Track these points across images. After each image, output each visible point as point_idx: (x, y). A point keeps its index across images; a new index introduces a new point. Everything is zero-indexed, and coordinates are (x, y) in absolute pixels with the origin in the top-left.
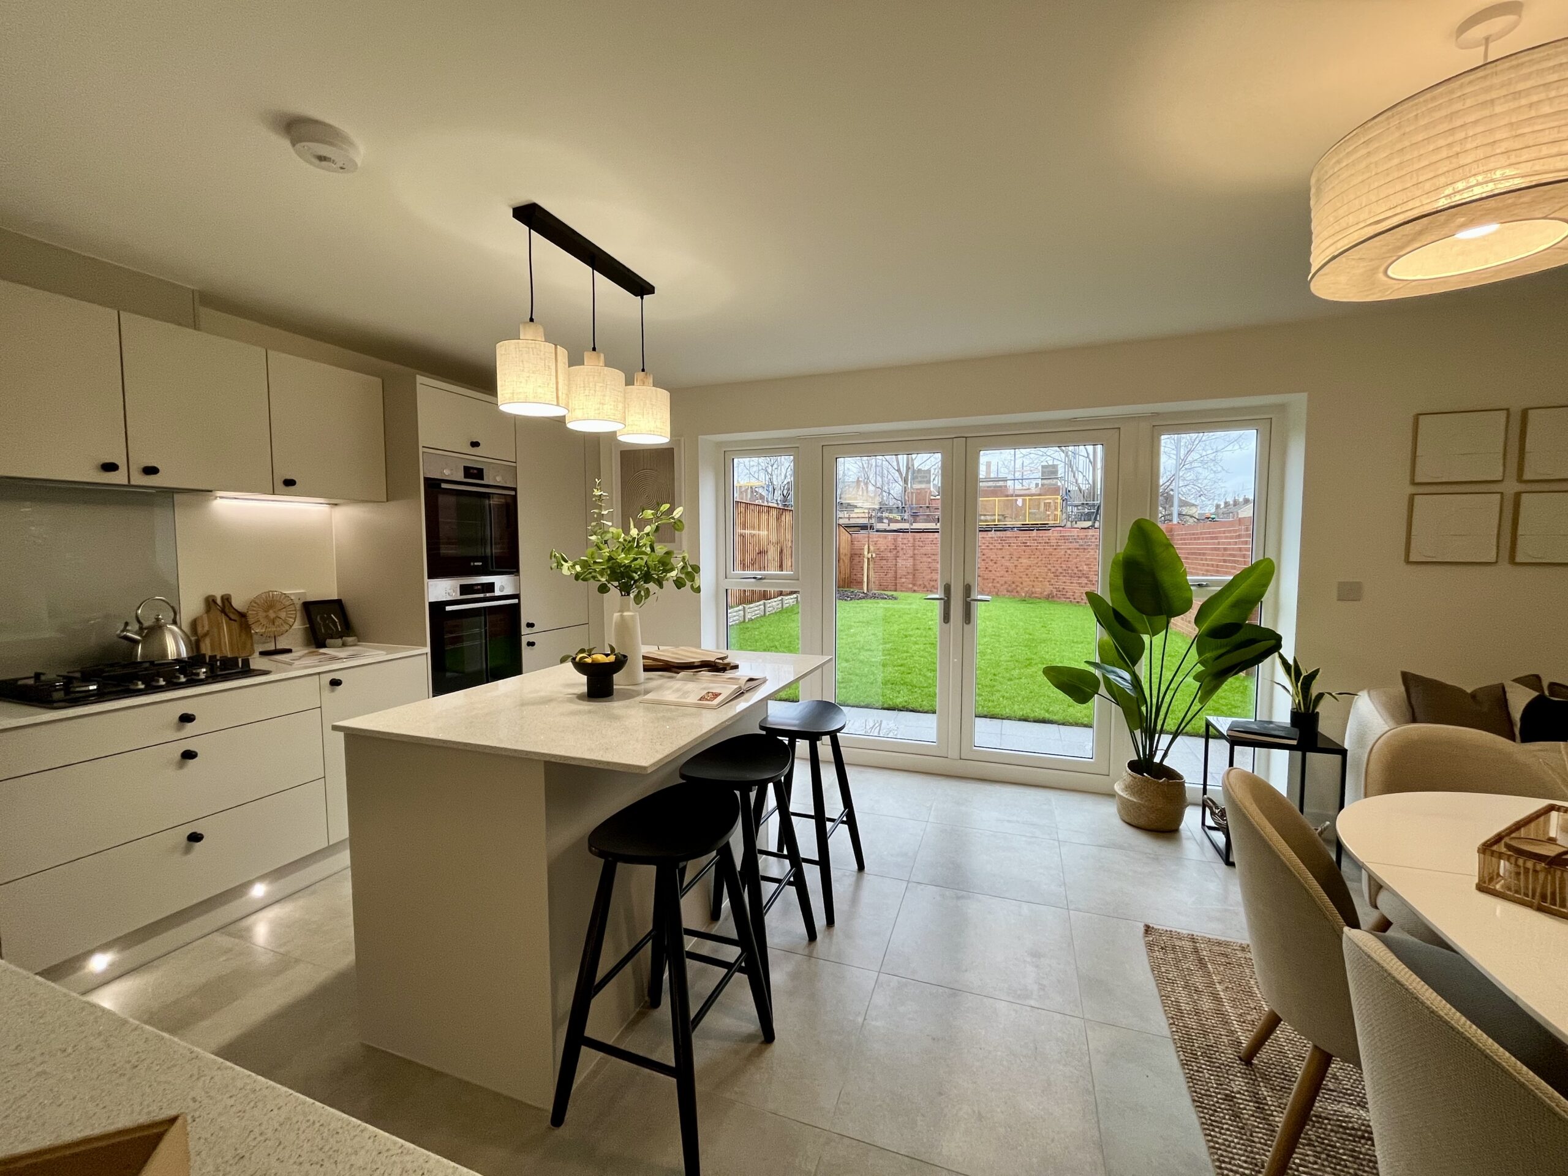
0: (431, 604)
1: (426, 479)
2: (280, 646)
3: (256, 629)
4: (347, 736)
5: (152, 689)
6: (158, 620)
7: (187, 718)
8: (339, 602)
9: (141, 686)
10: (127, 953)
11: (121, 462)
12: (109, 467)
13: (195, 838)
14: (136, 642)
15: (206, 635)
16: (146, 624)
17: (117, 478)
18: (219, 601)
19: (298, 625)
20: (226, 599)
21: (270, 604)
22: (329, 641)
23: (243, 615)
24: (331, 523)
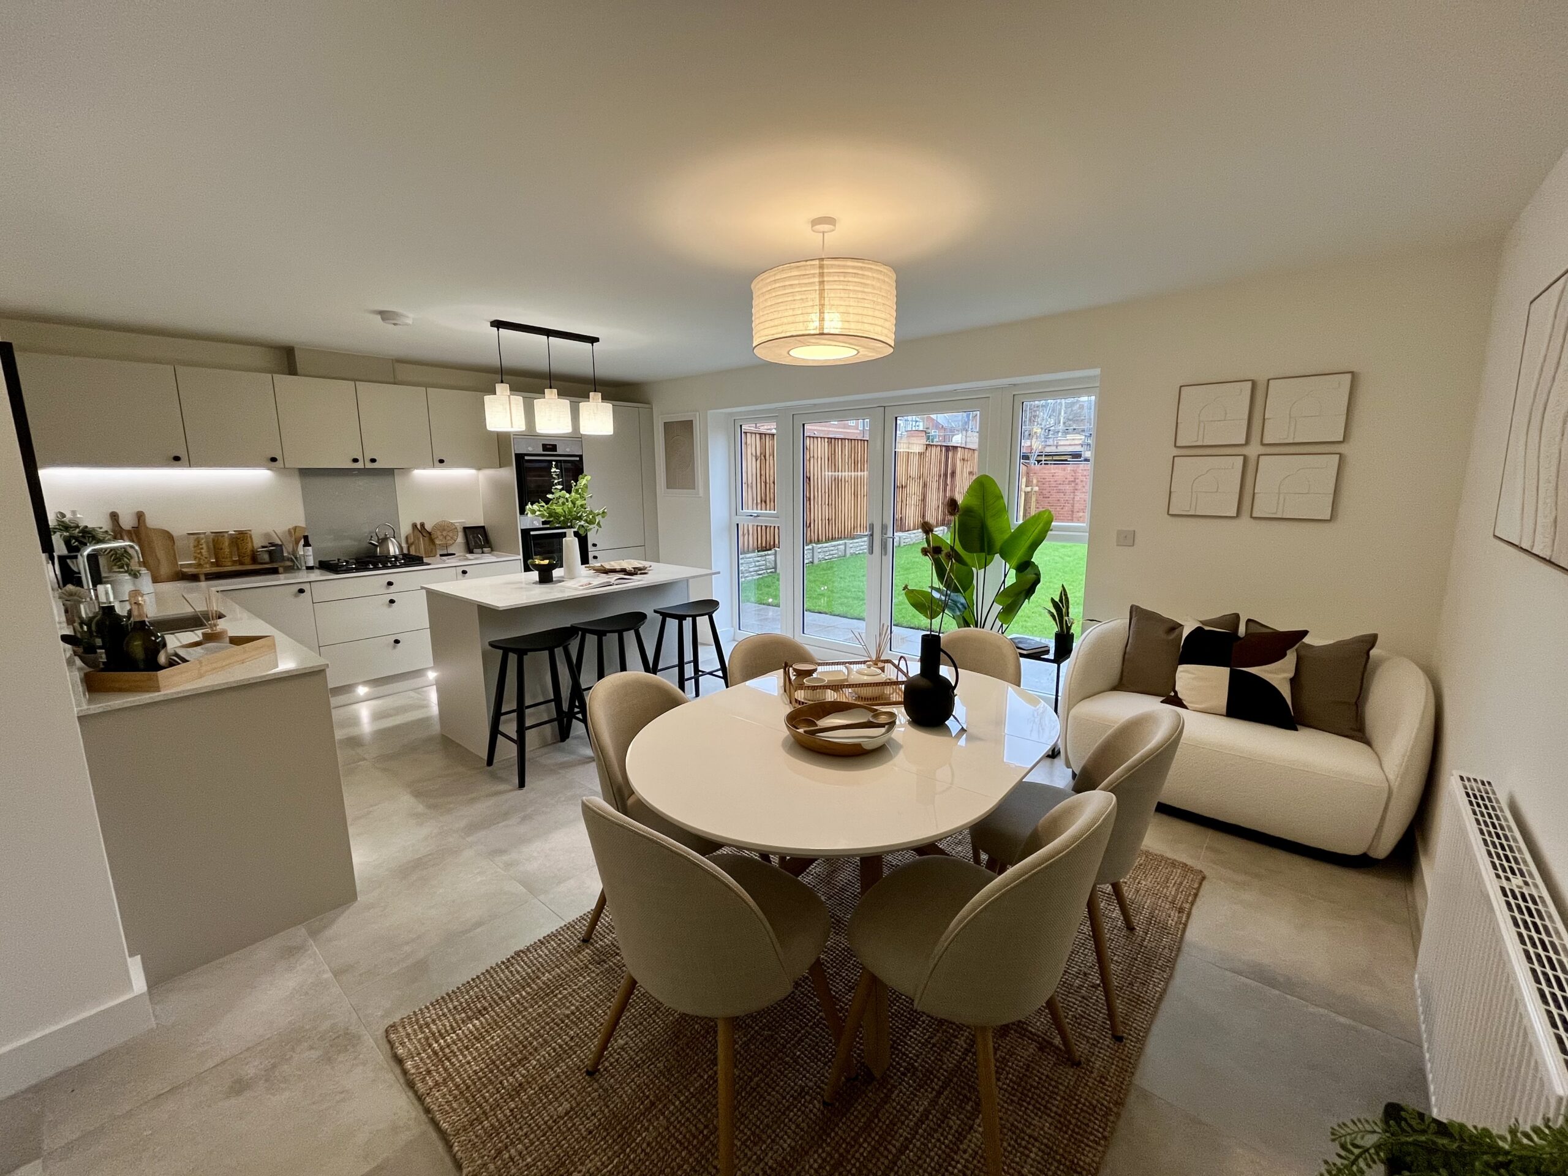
0: (522, 530)
1: (516, 454)
2: (450, 552)
3: (437, 542)
4: (427, 592)
5: (376, 568)
6: (386, 535)
7: (390, 584)
8: (483, 527)
9: (371, 567)
10: (373, 689)
11: (360, 458)
12: (355, 460)
13: (397, 642)
14: (377, 546)
15: (412, 544)
16: (380, 538)
17: (359, 465)
18: (419, 527)
19: (460, 539)
20: (422, 525)
21: (446, 528)
22: (475, 550)
23: (430, 533)
24: (478, 481)
